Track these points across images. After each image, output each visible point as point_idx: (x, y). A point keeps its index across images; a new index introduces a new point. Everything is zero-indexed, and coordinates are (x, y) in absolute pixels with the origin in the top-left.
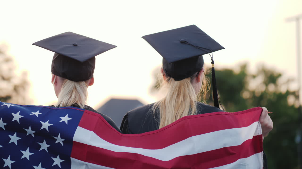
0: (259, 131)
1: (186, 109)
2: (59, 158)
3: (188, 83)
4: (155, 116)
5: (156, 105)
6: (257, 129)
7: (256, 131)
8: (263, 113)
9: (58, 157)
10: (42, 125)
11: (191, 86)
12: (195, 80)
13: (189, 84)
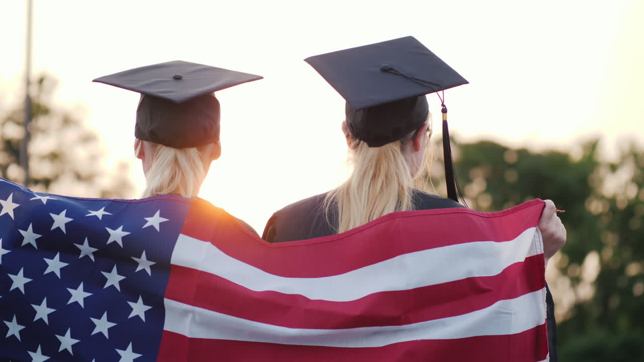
0: (538, 246)
1: (389, 203)
2: (142, 302)
3: (395, 152)
4: (329, 218)
5: (330, 197)
6: (533, 243)
7: (531, 248)
8: (546, 211)
9: (140, 300)
10: (109, 235)
11: (401, 158)
12: (409, 146)
13: (396, 155)
